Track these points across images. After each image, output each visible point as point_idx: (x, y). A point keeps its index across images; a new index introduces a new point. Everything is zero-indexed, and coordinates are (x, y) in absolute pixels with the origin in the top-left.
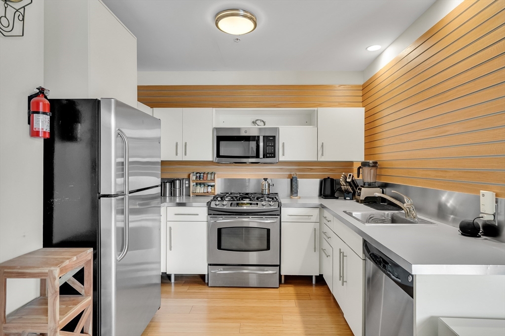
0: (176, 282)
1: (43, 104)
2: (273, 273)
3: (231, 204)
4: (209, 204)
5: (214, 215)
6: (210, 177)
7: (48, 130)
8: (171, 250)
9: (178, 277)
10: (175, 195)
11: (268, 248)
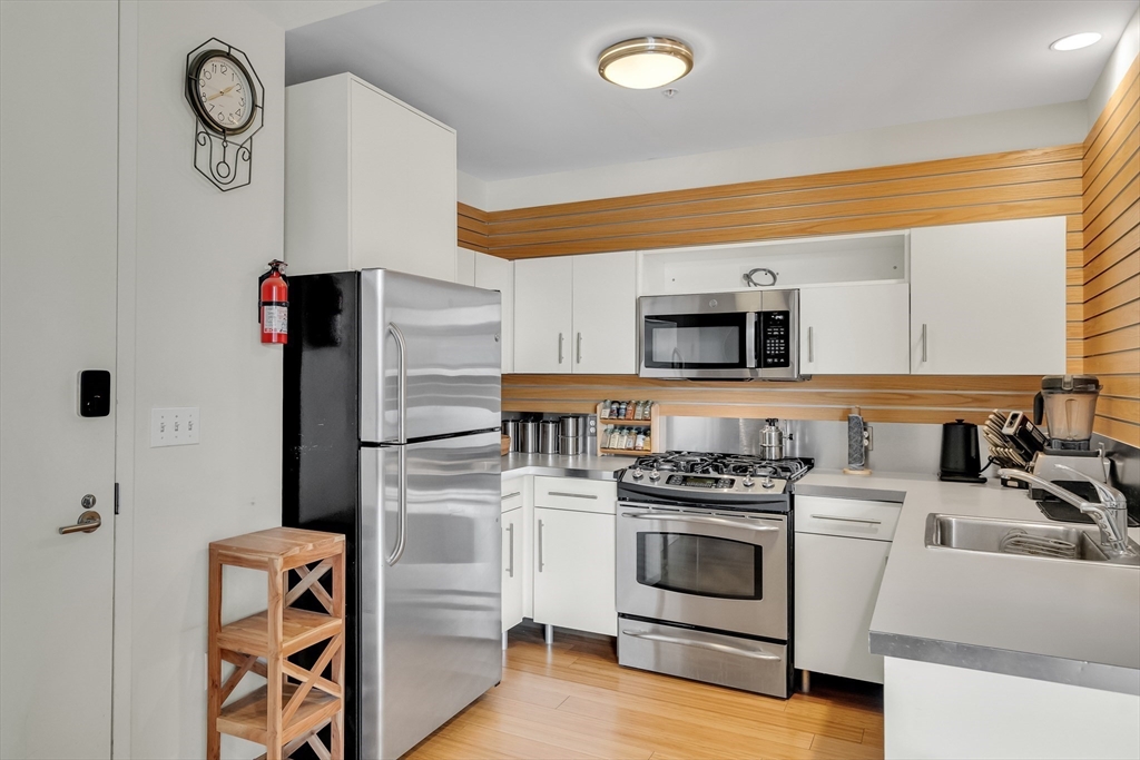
0: (556, 644)
1: (279, 288)
2: (772, 661)
3: (670, 477)
4: (619, 475)
5: (631, 500)
6: (641, 413)
7: (285, 331)
8: (541, 571)
9: (563, 635)
10: (565, 452)
11: (758, 595)
